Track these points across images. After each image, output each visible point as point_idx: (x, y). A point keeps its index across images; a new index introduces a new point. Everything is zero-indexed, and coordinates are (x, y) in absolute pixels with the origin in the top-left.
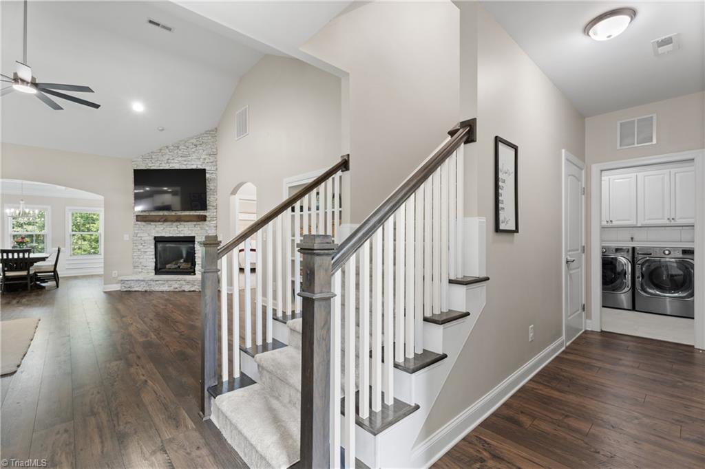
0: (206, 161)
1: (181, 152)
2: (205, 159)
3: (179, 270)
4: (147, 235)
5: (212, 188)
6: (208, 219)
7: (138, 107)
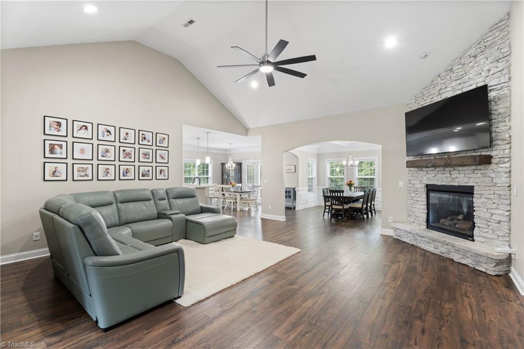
0: (491, 73)
1: (455, 75)
2: (489, 70)
3: (452, 229)
4: (419, 182)
5: (501, 111)
6: (493, 161)
7: (391, 42)
